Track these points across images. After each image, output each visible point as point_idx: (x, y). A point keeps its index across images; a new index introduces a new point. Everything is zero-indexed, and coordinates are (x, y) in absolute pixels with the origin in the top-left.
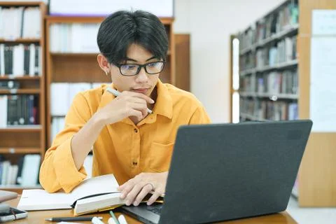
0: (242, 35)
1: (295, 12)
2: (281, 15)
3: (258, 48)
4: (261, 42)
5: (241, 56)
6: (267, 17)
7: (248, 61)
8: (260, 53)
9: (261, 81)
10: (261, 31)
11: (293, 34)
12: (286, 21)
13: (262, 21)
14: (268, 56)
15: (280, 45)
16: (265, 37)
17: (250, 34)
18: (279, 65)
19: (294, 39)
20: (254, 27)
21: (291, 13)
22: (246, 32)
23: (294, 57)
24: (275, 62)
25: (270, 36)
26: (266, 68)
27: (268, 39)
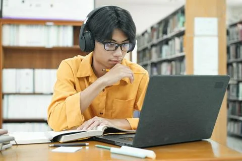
0: (140, 36)
1: (182, 19)
2: (171, 21)
3: (153, 46)
4: (155, 41)
5: (138, 52)
6: (160, 23)
7: (144, 56)
8: (154, 49)
9: (155, 69)
10: (155, 34)
11: (181, 34)
12: (175, 25)
13: (156, 26)
14: (161, 51)
15: (170, 43)
16: (158, 38)
17: (146, 36)
18: (169, 57)
19: (181, 38)
20: (149, 30)
21: (179, 20)
22: (143, 34)
23: (181, 51)
24: (166, 55)
25: (162, 37)
26: (159, 59)
27: (161, 39)
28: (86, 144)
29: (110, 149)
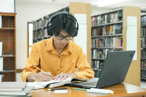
20: (43, 19)
22: (38, 21)
28: (67, 88)
29: (86, 91)
